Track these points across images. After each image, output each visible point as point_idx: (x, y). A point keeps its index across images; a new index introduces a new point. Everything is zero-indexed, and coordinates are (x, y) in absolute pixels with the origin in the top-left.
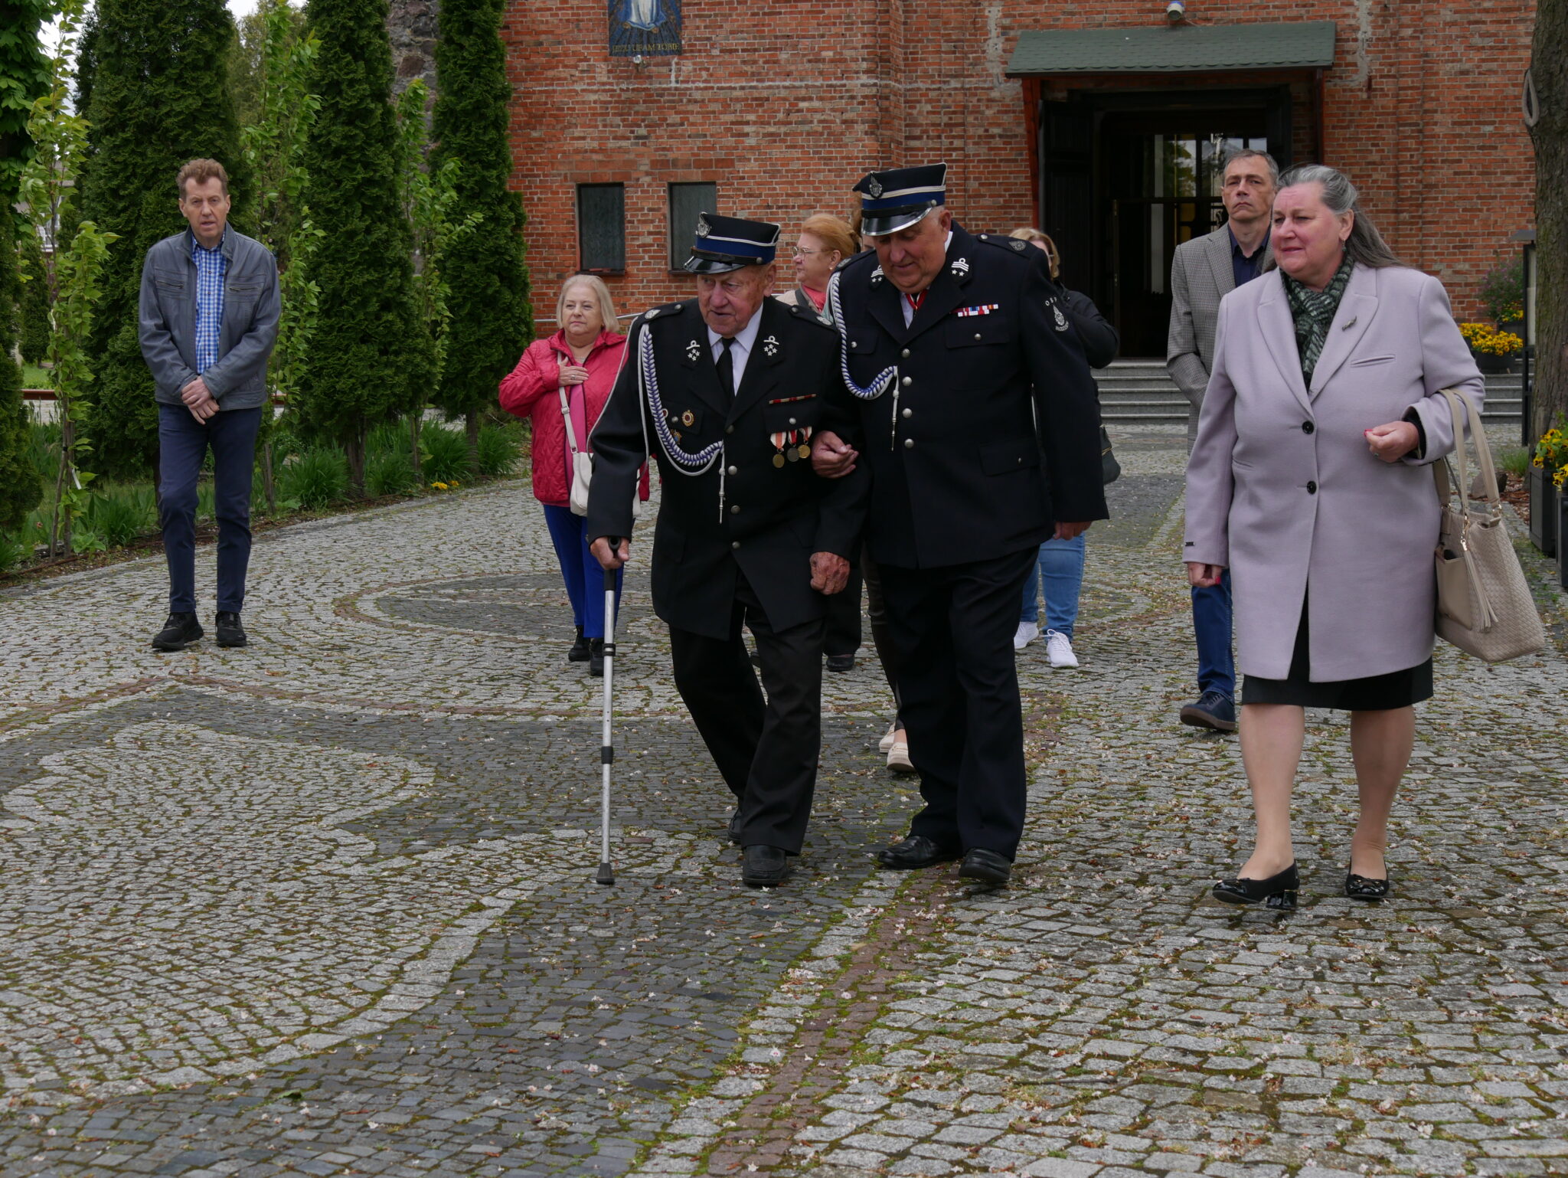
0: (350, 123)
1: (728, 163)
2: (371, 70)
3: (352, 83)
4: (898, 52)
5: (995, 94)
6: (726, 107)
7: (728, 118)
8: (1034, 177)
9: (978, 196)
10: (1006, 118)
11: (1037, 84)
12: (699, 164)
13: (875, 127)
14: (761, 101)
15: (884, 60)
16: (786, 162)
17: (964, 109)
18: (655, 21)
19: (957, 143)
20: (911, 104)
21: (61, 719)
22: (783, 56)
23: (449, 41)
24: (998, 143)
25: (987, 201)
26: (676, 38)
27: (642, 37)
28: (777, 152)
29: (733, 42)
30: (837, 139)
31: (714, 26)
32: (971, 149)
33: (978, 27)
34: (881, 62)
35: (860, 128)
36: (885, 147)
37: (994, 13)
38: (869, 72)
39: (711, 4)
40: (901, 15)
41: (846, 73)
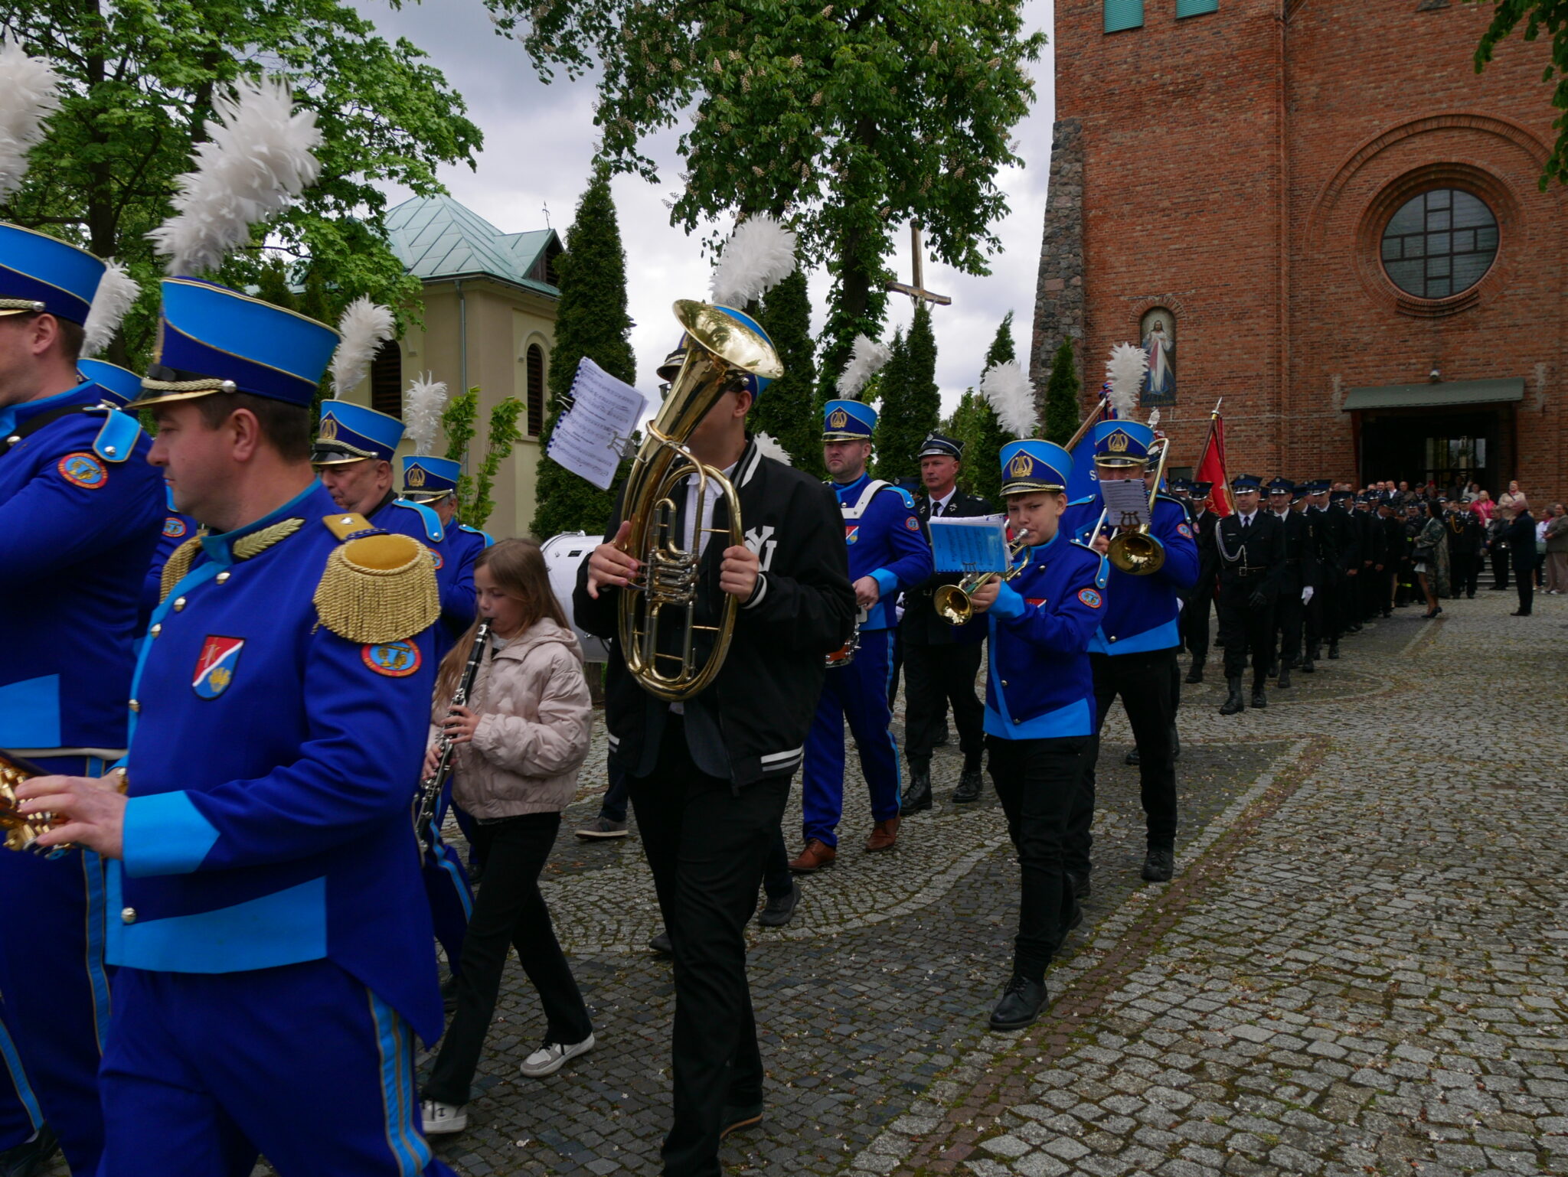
1: (1197, 457)
4: (1285, 401)
5: (1337, 420)
6: (1197, 430)
7: (1198, 436)
8: (1357, 461)
9: (1327, 471)
10: (1343, 432)
11: (1358, 414)
12: (1184, 458)
13: (1273, 438)
15: (1279, 405)
17: (1320, 428)
19: (1317, 445)
20: (1292, 426)
22: (1227, 405)
24: (1338, 444)
29: (1201, 399)
30: (1254, 444)
31: (1191, 392)
32: (1324, 448)
33: (1328, 387)
34: (1277, 406)
35: (1265, 439)
36: (1279, 448)
37: (1337, 380)
38: (1271, 411)
39: (1191, 381)
40: (1287, 383)
41: (1259, 412)
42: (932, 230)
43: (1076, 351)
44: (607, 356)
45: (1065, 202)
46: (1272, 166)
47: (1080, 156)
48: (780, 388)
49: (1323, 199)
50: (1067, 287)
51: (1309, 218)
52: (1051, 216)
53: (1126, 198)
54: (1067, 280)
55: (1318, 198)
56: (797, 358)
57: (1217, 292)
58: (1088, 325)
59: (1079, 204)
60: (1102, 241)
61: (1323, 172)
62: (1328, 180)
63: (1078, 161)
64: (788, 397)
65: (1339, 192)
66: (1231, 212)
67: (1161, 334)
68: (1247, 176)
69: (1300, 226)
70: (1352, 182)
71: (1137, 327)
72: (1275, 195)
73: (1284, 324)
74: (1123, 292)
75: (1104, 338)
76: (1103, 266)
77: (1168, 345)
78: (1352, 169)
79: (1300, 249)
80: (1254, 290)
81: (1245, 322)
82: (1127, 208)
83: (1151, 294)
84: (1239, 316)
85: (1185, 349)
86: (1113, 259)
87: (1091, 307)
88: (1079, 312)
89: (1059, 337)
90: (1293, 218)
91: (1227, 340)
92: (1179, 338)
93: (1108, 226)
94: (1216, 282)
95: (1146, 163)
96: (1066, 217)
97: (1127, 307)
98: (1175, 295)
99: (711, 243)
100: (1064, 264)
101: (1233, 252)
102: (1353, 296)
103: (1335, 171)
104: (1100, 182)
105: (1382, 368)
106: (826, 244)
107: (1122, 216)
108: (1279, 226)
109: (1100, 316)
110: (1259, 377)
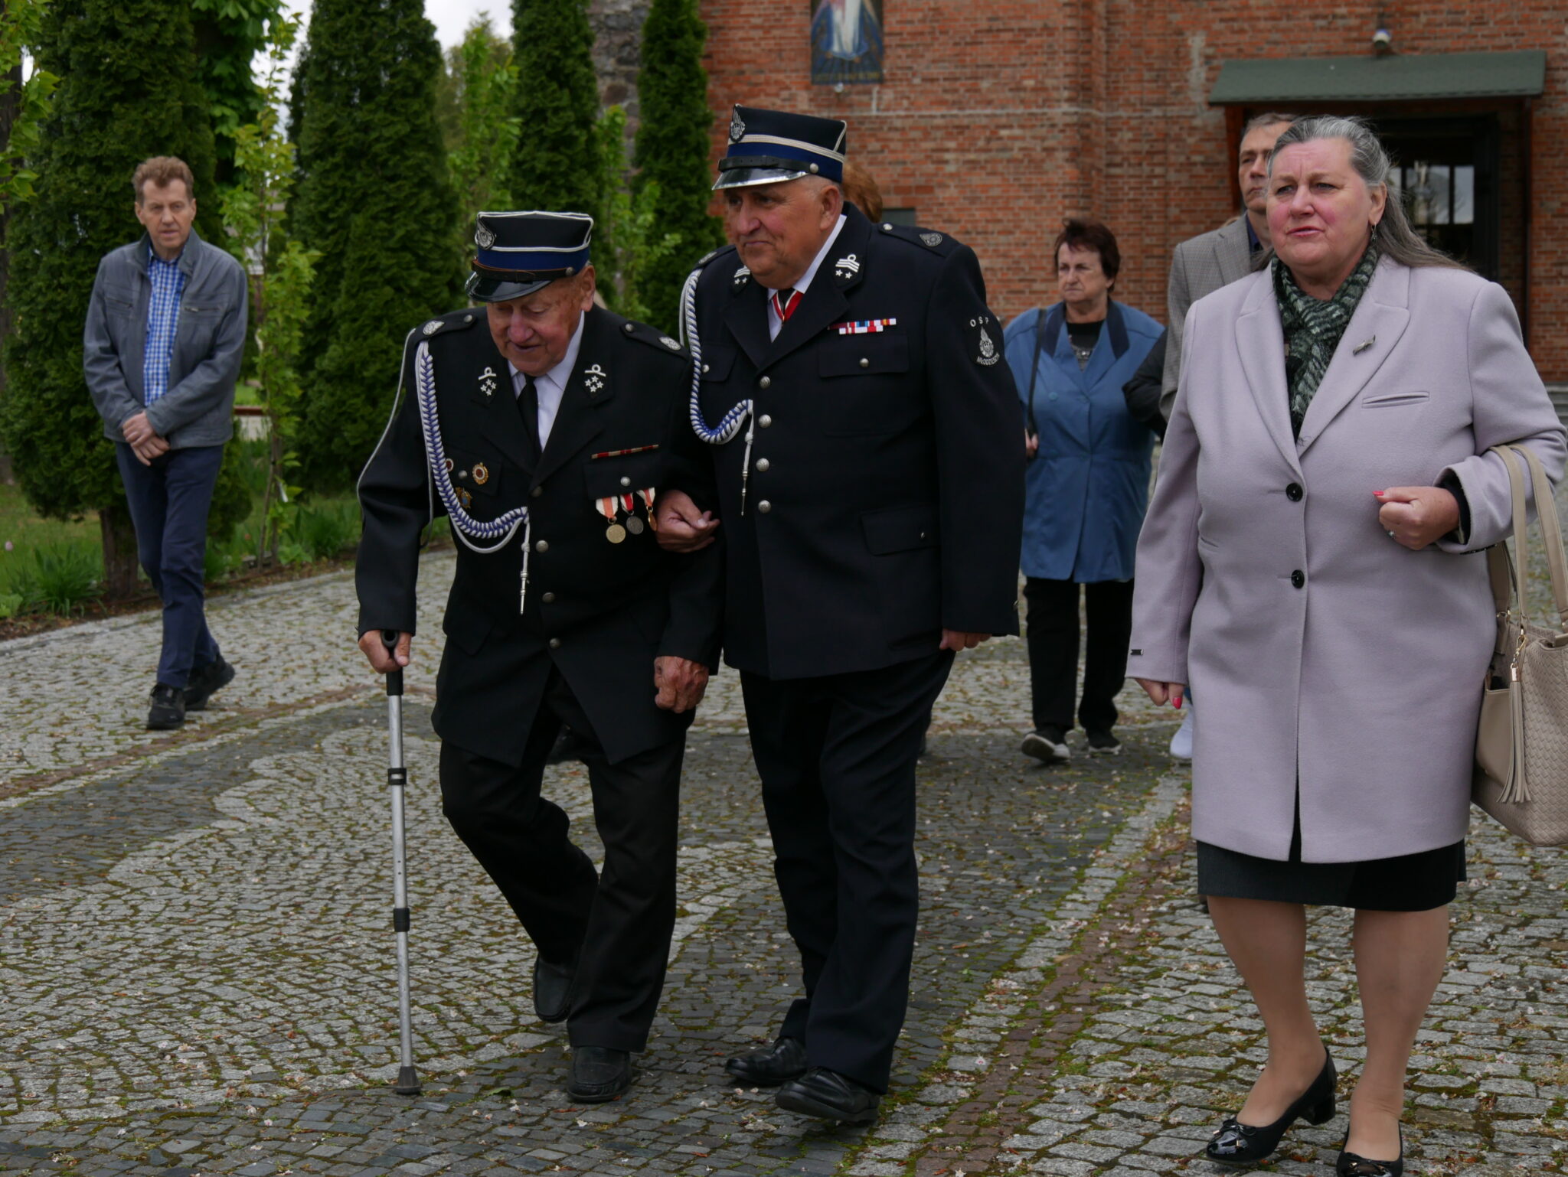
0: (554, 148)
1: (927, 189)
2: (575, 97)
3: (556, 111)
4: (1099, 81)
5: (1197, 122)
6: (927, 135)
7: (929, 145)
10: (1209, 146)
11: (1239, 113)
12: (899, 190)
13: (1075, 154)
14: (961, 129)
15: (1086, 88)
16: (986, 188)
17: (1165, 137)
18: (857, 49)
19: (1158, 170)
20: (1112, 132)
21: (270, 724)
22: (985, 85)
23: (652, 70)
27: (844, 65)
28: (977, 179)
29: (935, 71)
30: (1037, 166)
31: (915, 56)
32: (1172, 176)
33: (1180, 56)
34: (1083, 90)
35: (1061, 155)
36: (1085, 173)
37: (1197, 43)
38: (1070, 100)
39: (914, 35)
40: (1103, 45)
41: (1047, 102)
64: (134, 33)
105: (1283, 24)
110: (1049, 30)
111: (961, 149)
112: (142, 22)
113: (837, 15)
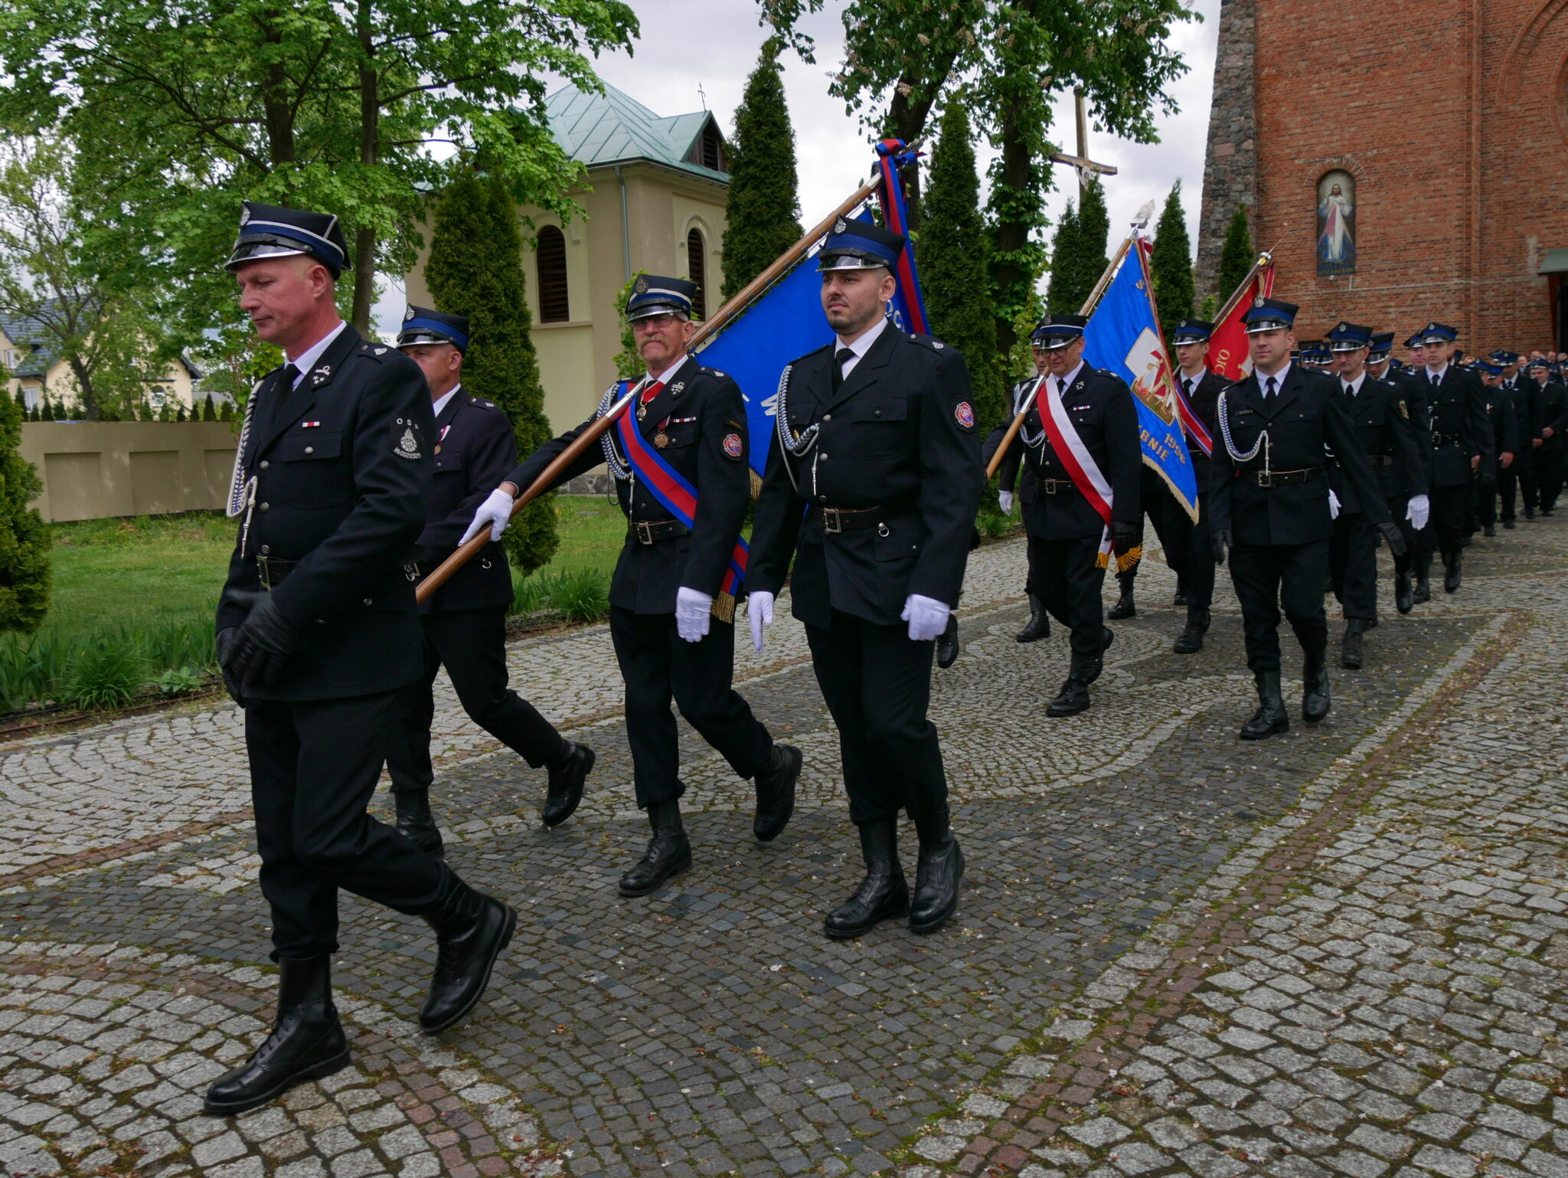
0: (1172, 318)
2: (1183, 291)
3: (1173, 298)
4: (1475, 266)
5: (1532, 284)
6: (1379, 299)
7: (1380, 304)
8: (1554, 327)
9: (1521, 339)
10: (1539, 297)
11: (1556, 278)
13: (1461, 305)
14: (1398, 295)
15: (1468, 270)
17: (1513, 293)
18: (1341, 257)
19: (1509, 311)
20: (1483, 292)
21: (1004, 608)
22: (1411, 271)
23: (1226, 275)
24: (1533, 310)
25: (1526, 342)
26: (1352, 265)
27: (1334, 266)
29: (1383, 266)
31: (1372, 258)
32: (1517, 314)
33: (1522, 250)
34: (1466, 271)
35: (1453, 306)
36: (1467, 316)
37: (1532, 242)
38: (1459, 277)
39: (1372, 247)
40: (1478, 246)
41: (1446, 279)
42: (1095, 98)
43: (1250, 219)
44: (780, 238)
45: (1235, 61)
46: (1462, 13)
47: (1251, 10)
48: (950, 266)
49: (1520, 46)
50: (1238, 151)
51: (1503, 67)
52: (1220, 77)
53: (1302, 54)
54: (1238, 144)
55: (1514, 45)
56: (967, 234)
57: (1401, 151)
58: (1261, 191)
59: (1250, 62)
60: (1275, 101)
61: (1519, 16)
62: (1525, 24)
63: (1249, 16)
64: (957, 275)
65: (1538, 37)
66: (1417, 64)
67: (1340, 198)
68: (1435, 24)
69: (1493, 77)
70: (1553, 25)
71: (1313, 192)
72: (1466, 43)
73: (1474, 183)
74: (1298, 155)
75: (1277, 204)
76: (1277, 128)
77: (1347, 210)
78: (1553, 12)
79: (1493, 101)
80: (1441, 147)
81: (1431, 182)
82: (1302, 65)
83: (1328, 156)
84: (1425, 176)
85: (1365, 213)
86: (1287, 120)
87: (1264, 172)
88: (1251, 178)
89: (1230, 205)
90: (1485, 68)
91: (1412, 203)
92: (1359, 202)
93: (1282, 85)
94: (1400, 140)
95: (1324, 15)
96: (1237, 77)
97: (1303, 170)
98: (1355, 156)
99: (868, 120)
100: (1234, 127)
101: (1419, 107)
102: (1551, 150)
103: (1533, 15)
104: (1273, 37)
106: (986, 116)
107: (1297, 74)
108: (1470, 77)
109: (1274, 182)
110: (1447, 240)
111: (1398, 306)
112: (960, 269)
113: (1331, 240)
